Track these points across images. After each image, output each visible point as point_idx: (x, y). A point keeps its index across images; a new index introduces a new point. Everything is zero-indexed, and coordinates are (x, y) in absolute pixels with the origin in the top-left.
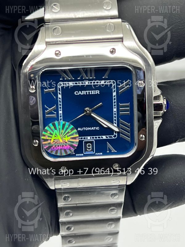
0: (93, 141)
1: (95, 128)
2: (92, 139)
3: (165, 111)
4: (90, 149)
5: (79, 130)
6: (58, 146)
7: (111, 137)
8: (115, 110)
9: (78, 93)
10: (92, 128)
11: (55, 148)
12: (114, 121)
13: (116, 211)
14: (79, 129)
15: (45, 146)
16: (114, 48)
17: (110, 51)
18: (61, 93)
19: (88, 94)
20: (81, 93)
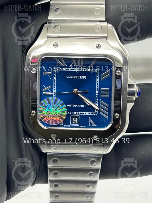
0: (78, 116)
1: (81, 106)
2: (77, 114)
3: (137, 97)
6: (50, 117)
7: (93, 114)
8: (97, 92)
9: (69, 77)
10: (79, 106)
11: (48, 118)
12: (96, 102)
13: (94, 175)
14: (68, 105)
15: (40, 116)
16: (99, 43)
17: (96, 46)
18: (56, 75)
19: (77, 78)
20: (71, 77)
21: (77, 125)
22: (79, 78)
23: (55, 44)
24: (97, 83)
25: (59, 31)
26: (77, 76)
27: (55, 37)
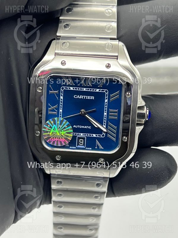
0: (85, 138)
1: (88, 127)
2: (84, 136)
3: (147, 119)
4: (82, 143)
6: (56, 138)
7: (100, 136)
8: (105, 114)
9: (77, 97)
10: (85, 127)
11: (53, 139)
12: (104, 123)
14: (74, 126)
15: (45, 137)
16: (109, 63)
17: (106, 66)
18: (63, 95)
19: (85, 98)
20: (79, 97)
21: (83, 147)
22: (87, 98)
23: (63, 62)
24: (105, 104)
25: (68, 49)
26: (85, 96)
27: (64, 54)
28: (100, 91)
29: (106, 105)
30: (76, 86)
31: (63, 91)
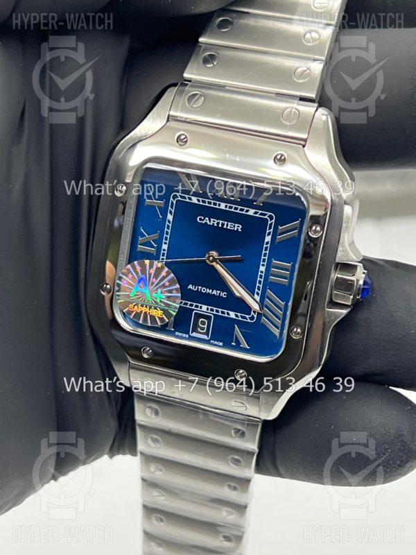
0: (211, 317)
2: (209, 311)
4: (203, 329)
5: (190, 289)
7: (245, 318)
8: (262, 269)
9: (203, 220)
10: (215, 292)
11: (136, 307)
12: (256, 290)
15: (119, 299)
16: (284, 153)
17: (275, 159)
18: (173, 211)
19: (220, 226)
20: (208, 222)
21: (205, 337)
22: (225, 227)
24: (265, 246)
25: (198, 109)
26: (221, 222)
27: (187, 120)
28: (257, 215)
29: (266, 248)
30: (204, 195)
31: (175, 202)
